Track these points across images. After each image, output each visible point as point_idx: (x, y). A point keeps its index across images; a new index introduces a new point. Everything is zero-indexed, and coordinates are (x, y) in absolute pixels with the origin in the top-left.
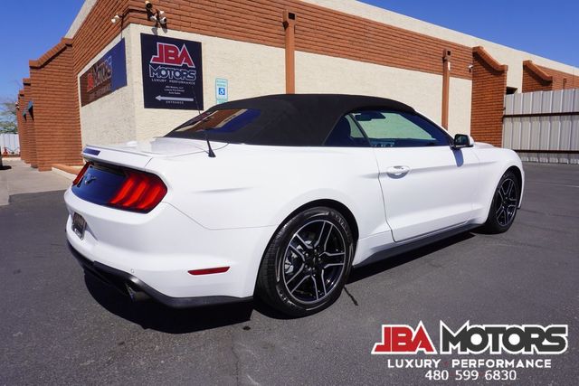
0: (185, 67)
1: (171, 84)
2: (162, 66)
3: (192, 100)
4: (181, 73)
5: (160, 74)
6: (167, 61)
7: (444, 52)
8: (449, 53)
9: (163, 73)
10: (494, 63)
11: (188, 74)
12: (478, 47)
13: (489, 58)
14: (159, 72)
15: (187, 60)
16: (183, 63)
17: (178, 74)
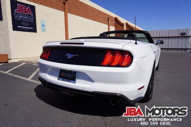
0: (29, 15)
1: (24, 21)
2: (20, 14)
3: (32, 28)
4: (28, 17)
5: (19, 17)
6: (22, 12)
7: (108, 17)
8: (109, 18)
9: (20, 16)
10: (121, 22)
11: (31, 18)
12: (116, 17)
13: (119, 21)
14: (19, 16)
15: (30, 12)
16: (28, 13)
17: (26, 18)
